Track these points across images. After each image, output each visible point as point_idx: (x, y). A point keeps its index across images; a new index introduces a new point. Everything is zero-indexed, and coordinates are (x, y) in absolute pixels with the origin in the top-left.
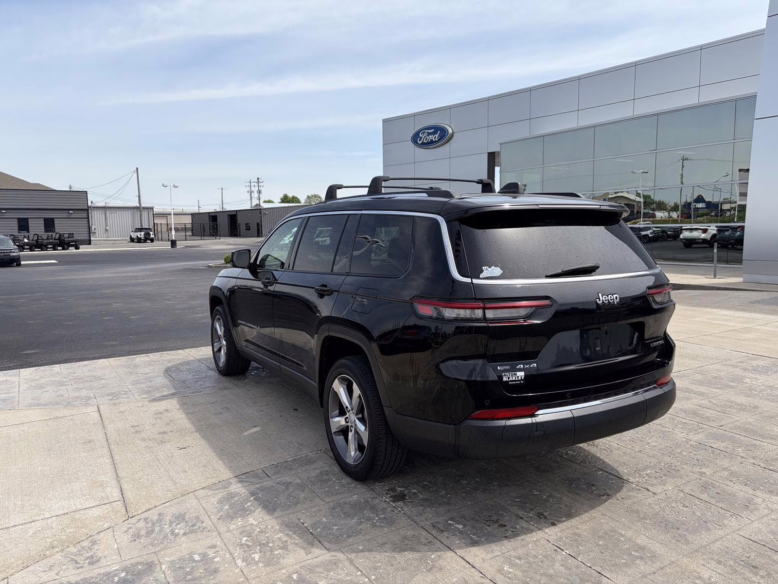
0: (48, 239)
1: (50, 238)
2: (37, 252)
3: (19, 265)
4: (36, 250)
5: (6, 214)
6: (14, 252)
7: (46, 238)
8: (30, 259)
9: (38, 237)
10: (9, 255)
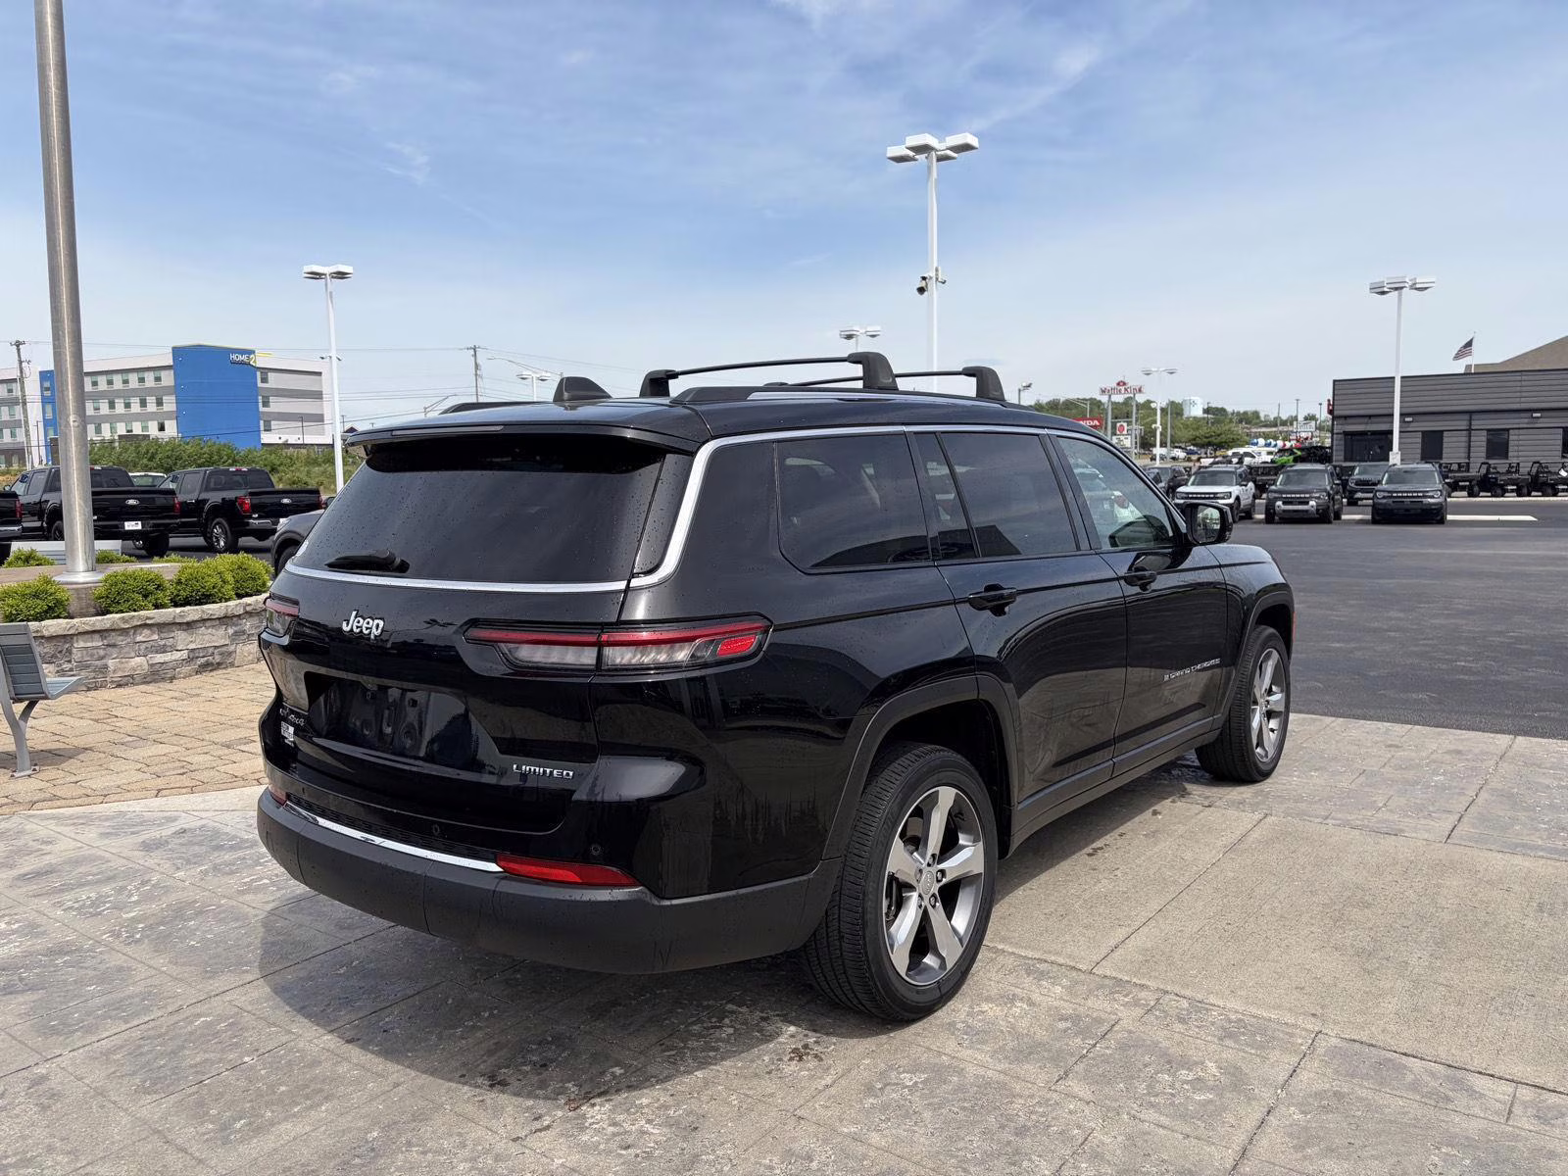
0: (1508, 472)
1: (1514, 470)
2: (1485, 499)
3: (1442, 521)
4: (1482, 494)
5: (1412, 424)
6: (1433, 497)
7: (1504, 470)
8: (1466, 512)
9: (1488, 470)
10: (1422, 502)
